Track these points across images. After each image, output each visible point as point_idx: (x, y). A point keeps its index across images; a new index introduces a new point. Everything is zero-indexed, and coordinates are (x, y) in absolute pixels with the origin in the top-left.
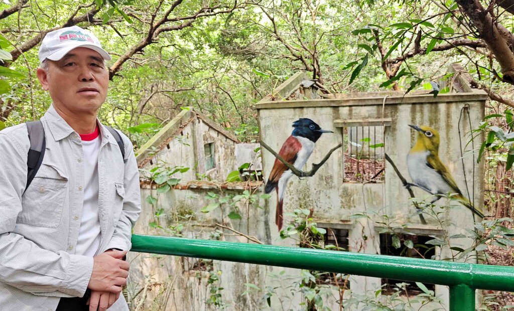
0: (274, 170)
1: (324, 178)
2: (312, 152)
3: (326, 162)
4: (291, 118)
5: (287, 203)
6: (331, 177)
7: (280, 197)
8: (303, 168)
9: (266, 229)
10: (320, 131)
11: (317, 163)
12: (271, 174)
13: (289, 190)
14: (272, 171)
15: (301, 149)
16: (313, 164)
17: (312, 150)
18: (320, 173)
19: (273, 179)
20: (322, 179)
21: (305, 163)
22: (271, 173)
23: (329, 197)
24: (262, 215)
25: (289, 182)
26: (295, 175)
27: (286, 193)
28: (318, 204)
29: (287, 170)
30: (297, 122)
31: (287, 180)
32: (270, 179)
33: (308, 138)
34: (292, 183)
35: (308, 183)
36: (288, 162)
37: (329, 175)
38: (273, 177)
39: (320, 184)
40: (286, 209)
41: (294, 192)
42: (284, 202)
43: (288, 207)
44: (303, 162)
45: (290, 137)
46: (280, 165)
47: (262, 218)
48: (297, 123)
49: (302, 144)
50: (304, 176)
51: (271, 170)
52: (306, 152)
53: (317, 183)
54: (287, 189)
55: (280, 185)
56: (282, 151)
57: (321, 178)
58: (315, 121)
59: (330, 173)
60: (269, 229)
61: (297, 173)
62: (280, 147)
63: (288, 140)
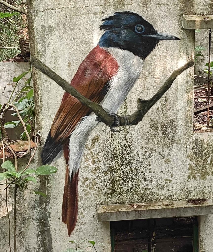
0: (62, 117)
1: (160, 126)
2: (138, 76)
3: (165, 95)
4: (98, 10)
5: (86, 179)
6: (173, 123)
7: (71, 168)
8: (119, 109)
9: (42, 233)
10: (154, 36)
11: (148, 97)
12: (53, 125)
13: (92, 153)
14: (57, 118)
15: (116, 72)
16: (140, 101)
17: (137, 73)
18: (153, 117)
19: (58, 134)
20: (157, 128)
21: (124, 99)
22: (54, 122)
23: (168, 161)
24: (34, 208)
25: (91, 137)
26: (102, 124)
27: (84, 161)
28: (148, 175)
29: (88, 114)
30: (110, 18)
31: (87, 134)
32: (53, 134)
33: (130, 50)
34: (96, 139)
35: (128, 136)
36: (90, 98)
37: (169, 119)
38: (58, 129)
39: (151, 138)
40: (84, 191)
41: (100, 157)
42: (80, 177)
43: (87, 186)
44: (120, 97)
45: (94, 50)
46: (74, 106)
47: (35, 214)
48: (109, 22)
49: (119, 64)
50: (121, 125)
51: (54, 117)
52: (126, 77)
53: (146, 136)
54: (86, 152)
55: (73, 145)
56: (79, 76)
57: (154, 126)
58: (146, 18)
59: (172, 115)
60: (49, 232)
61: (107, 119)
62: (75, 69)
63: (92, 55)
